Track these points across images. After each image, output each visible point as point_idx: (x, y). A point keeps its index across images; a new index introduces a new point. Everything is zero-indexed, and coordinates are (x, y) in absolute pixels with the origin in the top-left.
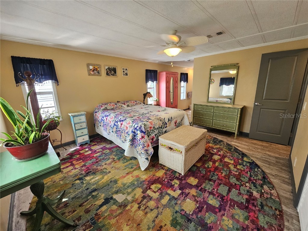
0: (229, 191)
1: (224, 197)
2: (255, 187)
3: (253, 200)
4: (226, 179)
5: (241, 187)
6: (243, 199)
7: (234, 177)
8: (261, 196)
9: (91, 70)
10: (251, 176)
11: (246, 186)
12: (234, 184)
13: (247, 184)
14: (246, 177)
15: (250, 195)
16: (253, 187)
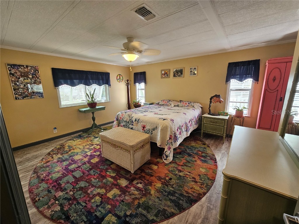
0: (74, 177)
1: (72, 173)
2: (66, 197)
3: (57, 189)
4: (87, 180)
5: (72, 187)
6: (63, 182)
7: (86, 186)
8: (55, 196)
9: (163, 74)
10: (78, 203)
11: (70, 191)
12: (78, 183)
13: (72, 193)
14: (80, 198)
15: (62, 189)
16: (66, 196)
